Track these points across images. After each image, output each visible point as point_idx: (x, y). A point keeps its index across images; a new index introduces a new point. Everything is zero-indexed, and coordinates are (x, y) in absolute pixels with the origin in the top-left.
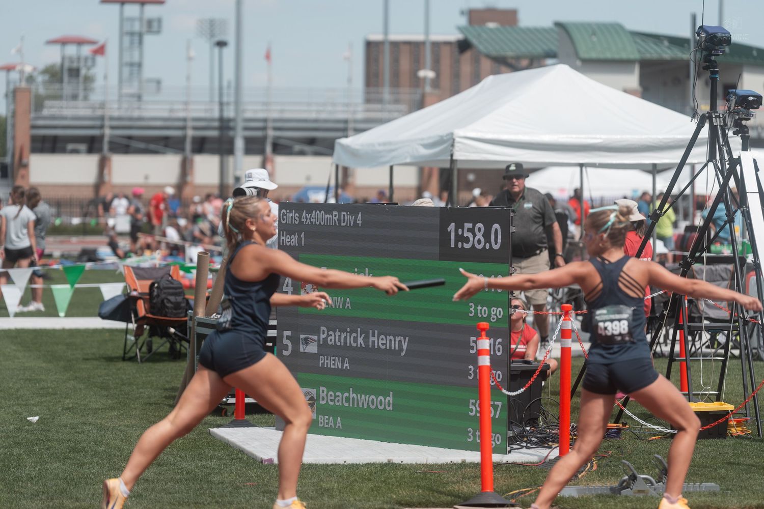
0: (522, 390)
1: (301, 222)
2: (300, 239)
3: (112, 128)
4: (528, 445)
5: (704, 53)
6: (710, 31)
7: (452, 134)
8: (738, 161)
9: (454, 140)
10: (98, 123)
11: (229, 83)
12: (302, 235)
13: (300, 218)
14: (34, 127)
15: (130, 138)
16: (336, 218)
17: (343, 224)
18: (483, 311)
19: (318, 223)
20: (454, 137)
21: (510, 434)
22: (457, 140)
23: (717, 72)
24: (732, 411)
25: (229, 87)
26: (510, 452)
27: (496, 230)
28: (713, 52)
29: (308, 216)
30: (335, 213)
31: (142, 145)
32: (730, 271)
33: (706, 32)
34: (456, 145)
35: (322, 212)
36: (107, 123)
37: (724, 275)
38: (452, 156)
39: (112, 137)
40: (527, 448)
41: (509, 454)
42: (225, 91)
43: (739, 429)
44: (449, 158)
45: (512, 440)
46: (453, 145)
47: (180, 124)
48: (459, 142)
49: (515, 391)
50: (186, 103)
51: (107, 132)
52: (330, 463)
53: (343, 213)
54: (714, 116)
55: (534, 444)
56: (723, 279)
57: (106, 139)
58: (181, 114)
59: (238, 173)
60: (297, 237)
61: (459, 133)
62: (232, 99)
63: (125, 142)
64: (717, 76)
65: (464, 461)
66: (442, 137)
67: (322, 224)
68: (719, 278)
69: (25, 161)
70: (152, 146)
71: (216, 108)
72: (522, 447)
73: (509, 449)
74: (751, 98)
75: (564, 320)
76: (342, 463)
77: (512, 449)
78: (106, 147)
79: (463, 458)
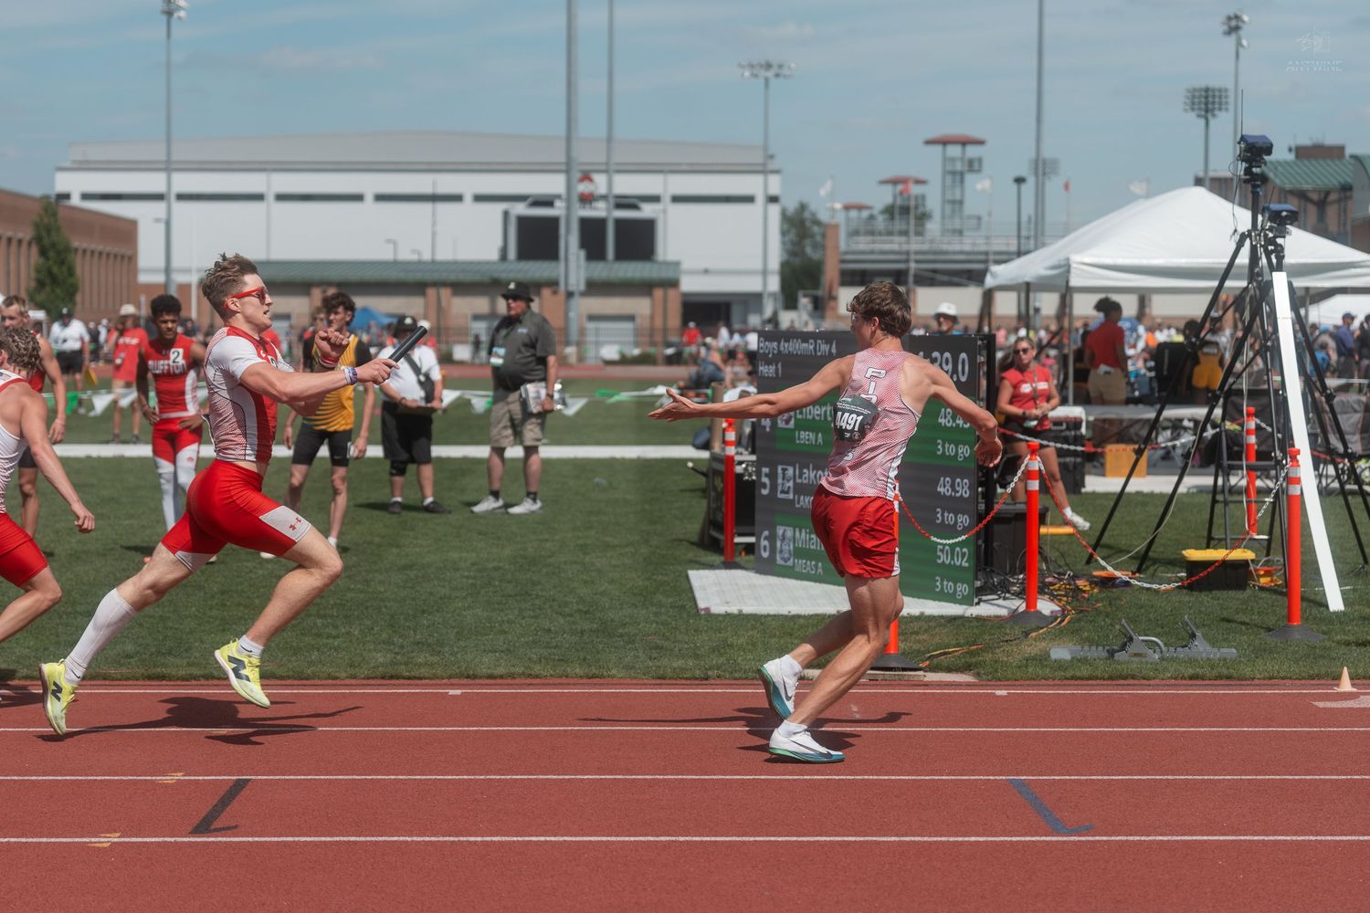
0: (964, 537)
1: (779, 352)
2: (777, 370)
3: (917, 262)
4: (1007, 595)
5: (1244, 164)
6: (1250, 141)
7: (1068, 259)
9: (1069, 266)
10: (904, 257)
11: (1030, 218)
12: (779, 366)
13: (779, 347)
14: (843, 261)
15: (935, 271)
16: (811, 347)
17: (819, 354)
18: (950, 449)
19: (795, 353)
20: (1071, 262)
21: (978, 584)
22: (1074, 265)
23: (1258, 186)
24: (1252, 561)
25: (1029, 221)
26: (978, 604)
27: (963, 360)
28: (1254, 164)
29: (786, 345)
30: (811, 341)
31: (946, 278)
32: (1363, 403)
33: (1246, 141)
34: (1073, 271)
35: (799, 340)
36: (913, 257)
37: (1356, 406)
38: (1067, 282)
39: (916, 269)
40: (1005, 599)
41: (978, 607)
42: (1024, 225)
43: (1268, 579)
44: (1064, 284)
45: (980, 591)
46: (1068, 271)
47: (983, 257)
48: (1075, 268)
49: (953, 539)
50: (988, 237)
51: (913, 265)
52: (772, 613)
53: (819, 341)
54: (1253, 234)
55: (1013, 594)
56: (1356, 411)
57: (912, 272)
58: (983, 248)
60: (774, 367)
61: (1076, 258)
62: (1032, 233)
63: (931, 275)
64: (1258, 190)
65: (922, 614)
66: (1059, 262)
67: (799, 353)
68: (1350, 409)
69: (834, 293)
70: (955, 279)
71: (1016, 243)
72: (1000, 598)
73: (976, 600)
74: (1284, 214)
75: (1030, 459)
76: (786, 613)
77: (980, 601)
78: (911, 279)
79: (922, 610)
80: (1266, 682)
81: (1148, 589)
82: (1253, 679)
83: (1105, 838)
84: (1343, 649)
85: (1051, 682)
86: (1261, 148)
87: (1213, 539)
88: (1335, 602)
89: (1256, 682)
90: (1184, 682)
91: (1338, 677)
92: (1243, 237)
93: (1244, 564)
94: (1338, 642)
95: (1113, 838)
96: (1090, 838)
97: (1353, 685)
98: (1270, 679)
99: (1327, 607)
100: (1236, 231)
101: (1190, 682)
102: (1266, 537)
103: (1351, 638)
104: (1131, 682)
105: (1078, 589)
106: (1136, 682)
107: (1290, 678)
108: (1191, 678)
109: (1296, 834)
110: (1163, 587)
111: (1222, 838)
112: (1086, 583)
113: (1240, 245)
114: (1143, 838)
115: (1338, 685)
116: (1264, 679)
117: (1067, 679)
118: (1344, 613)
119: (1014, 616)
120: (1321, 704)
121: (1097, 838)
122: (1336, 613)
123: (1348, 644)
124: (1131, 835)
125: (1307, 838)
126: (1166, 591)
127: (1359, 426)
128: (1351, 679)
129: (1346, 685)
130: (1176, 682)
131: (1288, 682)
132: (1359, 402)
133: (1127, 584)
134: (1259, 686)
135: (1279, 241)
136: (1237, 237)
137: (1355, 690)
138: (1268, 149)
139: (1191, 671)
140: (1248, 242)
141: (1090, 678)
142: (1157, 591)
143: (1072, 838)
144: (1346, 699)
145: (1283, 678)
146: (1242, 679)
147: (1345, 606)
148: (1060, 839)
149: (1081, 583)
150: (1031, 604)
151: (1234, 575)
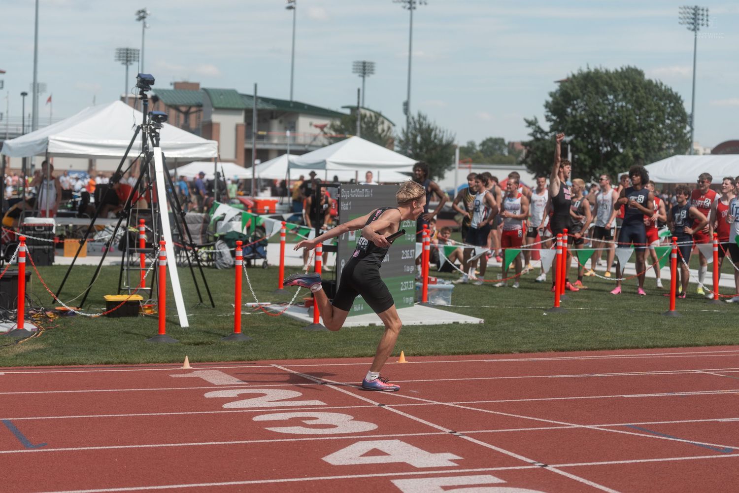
4: (8, 320)
5: (140, 89)
6: (143, 77)
7: (47, 138)
8: (152, 153)
9: (48, 141)
11: (29, 115)
20: (49, 139)
22: (50, 141)
23: (147, 101)
24: (141, 301)
25: (29, 117)
28: (144, 89)
32: (203, 218)
33: (140, 77)
34: (50, 144)
37: (199, 220)
38: (47, 150)
40: (6, 322)
42: (25, 119)
43: (149, 311)
46: (48, 144)
47: (3, 136)
50: (7, 125)
54: (144, 127)
55: (11, 320)
56: (199, 223)
58: (4, 131)
59: (33, 163)
61: (51, 137)
62: (31, 124)
64: (147, 103)
66: (43, 139)
68: (196, 221)
71: (21, 128)
74: (160, 116)
80: (146, 365)
81: (85, 316)
82: (139, 363)
83: (53, 450)
84: (187, 347)
85: (29, 367)
86: (148, 81)
87: (122, 290)
88: (184, 322)
89: (140, 365)
90: (102, 366)
91: (183, 362)
92: (139, 128)
93: (137, 303)
94: (185, 344)
95: (58, 450)
96: (45, 450)
97: (191, 366)
98: (148, 363)
99: (180, 325)
100: (135, 125)
101: (105, 366)
102: (149, 288)
103: (191, 341)
104: (74, 366)
105: (47, 317)
106: (76, 366)
107: (158, 363)
108: (106, 363)
109: (155, 444)
110: (93, 315)
111: (116, 447)
112: (52, 314)
113: (137, 132)
114: (74, 449)
115: (183, 366)
116: (144, 363)
117: (38, 365)
118: (188, 328)
119: (11, 333)
120: (173, 376)
121: (49, 450)
122: (185, 328)
123: (189, 344)
124: (67, 447)
125: (161, 445)
126: (96, 318)
127: (201, 230)
128: (190, 362)
129: (187, 365)
130: (98, 366)
131: (157, 365)
132: (201, 217)
133: (74, 313)
134: (142, 367)
135: (157, 131)
136: (136, 128)
137: (191, 368)
138: (152, 82)
139: (106, 360)
140: (141, 131)
141: (51, 365)
142: (90, 318)
143: (35, 450)
144: (186, 373)
145: (154, 363)
146: (133, 364)
147: (189, 324)
148: (29, 451)
149: (49, 314)
150: (20, 325)
151: (132, 309)
